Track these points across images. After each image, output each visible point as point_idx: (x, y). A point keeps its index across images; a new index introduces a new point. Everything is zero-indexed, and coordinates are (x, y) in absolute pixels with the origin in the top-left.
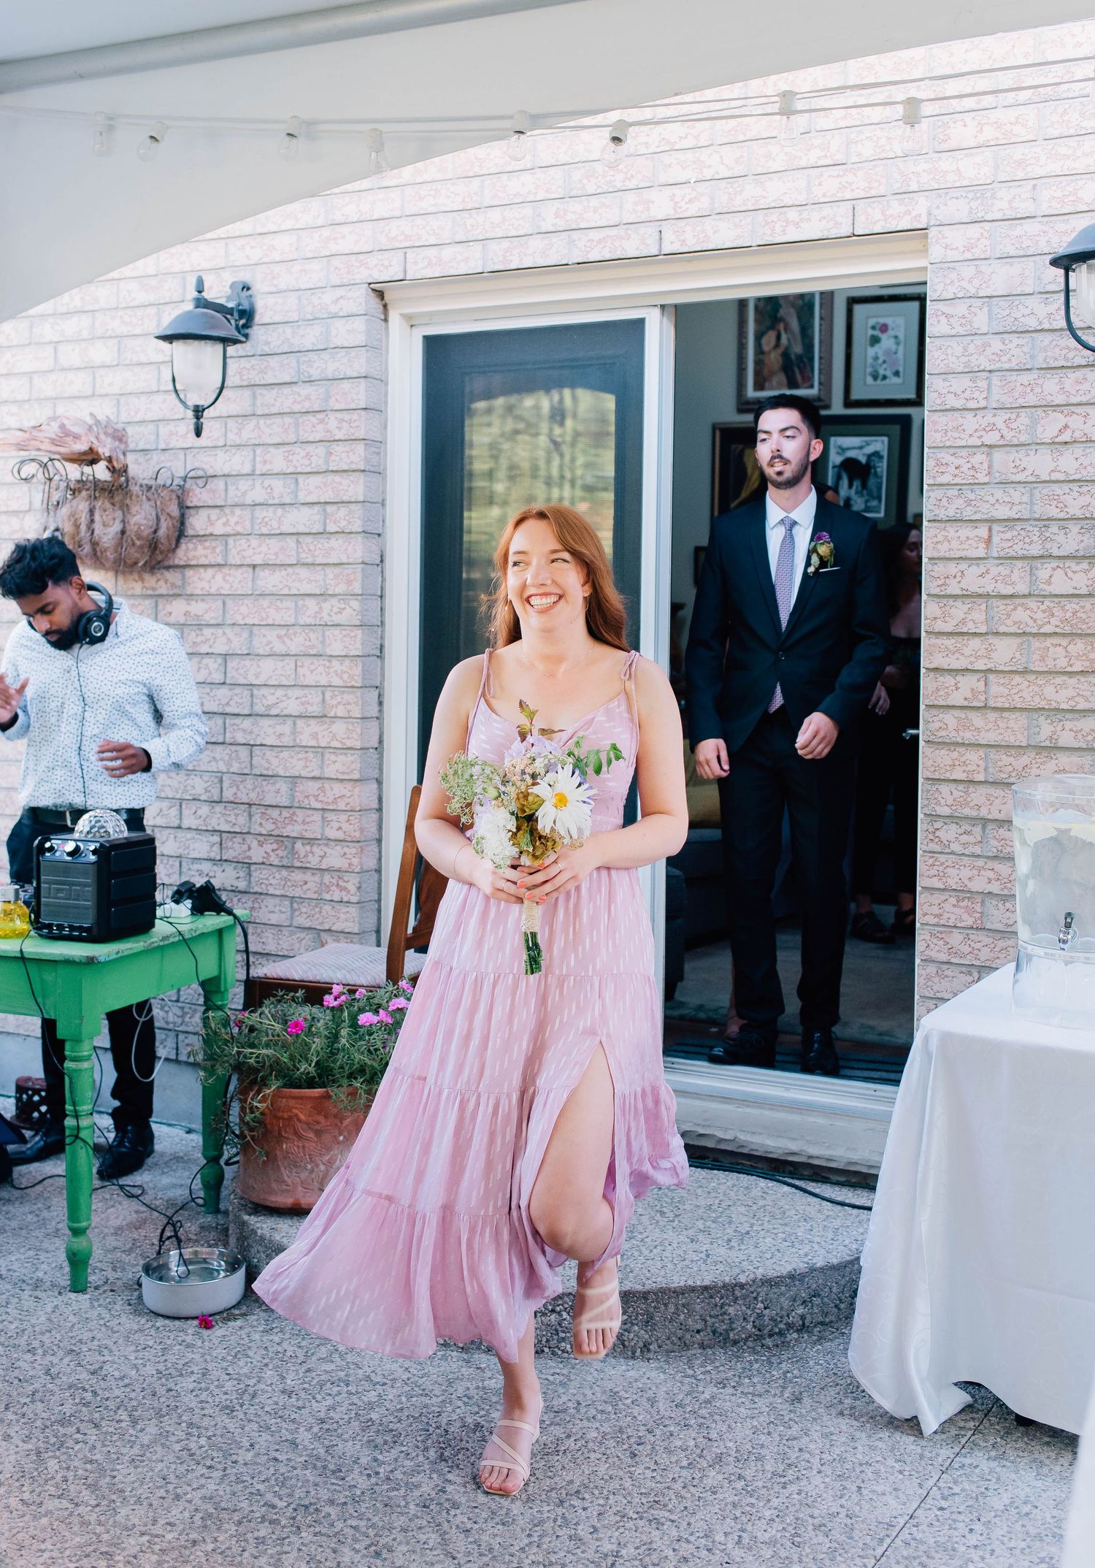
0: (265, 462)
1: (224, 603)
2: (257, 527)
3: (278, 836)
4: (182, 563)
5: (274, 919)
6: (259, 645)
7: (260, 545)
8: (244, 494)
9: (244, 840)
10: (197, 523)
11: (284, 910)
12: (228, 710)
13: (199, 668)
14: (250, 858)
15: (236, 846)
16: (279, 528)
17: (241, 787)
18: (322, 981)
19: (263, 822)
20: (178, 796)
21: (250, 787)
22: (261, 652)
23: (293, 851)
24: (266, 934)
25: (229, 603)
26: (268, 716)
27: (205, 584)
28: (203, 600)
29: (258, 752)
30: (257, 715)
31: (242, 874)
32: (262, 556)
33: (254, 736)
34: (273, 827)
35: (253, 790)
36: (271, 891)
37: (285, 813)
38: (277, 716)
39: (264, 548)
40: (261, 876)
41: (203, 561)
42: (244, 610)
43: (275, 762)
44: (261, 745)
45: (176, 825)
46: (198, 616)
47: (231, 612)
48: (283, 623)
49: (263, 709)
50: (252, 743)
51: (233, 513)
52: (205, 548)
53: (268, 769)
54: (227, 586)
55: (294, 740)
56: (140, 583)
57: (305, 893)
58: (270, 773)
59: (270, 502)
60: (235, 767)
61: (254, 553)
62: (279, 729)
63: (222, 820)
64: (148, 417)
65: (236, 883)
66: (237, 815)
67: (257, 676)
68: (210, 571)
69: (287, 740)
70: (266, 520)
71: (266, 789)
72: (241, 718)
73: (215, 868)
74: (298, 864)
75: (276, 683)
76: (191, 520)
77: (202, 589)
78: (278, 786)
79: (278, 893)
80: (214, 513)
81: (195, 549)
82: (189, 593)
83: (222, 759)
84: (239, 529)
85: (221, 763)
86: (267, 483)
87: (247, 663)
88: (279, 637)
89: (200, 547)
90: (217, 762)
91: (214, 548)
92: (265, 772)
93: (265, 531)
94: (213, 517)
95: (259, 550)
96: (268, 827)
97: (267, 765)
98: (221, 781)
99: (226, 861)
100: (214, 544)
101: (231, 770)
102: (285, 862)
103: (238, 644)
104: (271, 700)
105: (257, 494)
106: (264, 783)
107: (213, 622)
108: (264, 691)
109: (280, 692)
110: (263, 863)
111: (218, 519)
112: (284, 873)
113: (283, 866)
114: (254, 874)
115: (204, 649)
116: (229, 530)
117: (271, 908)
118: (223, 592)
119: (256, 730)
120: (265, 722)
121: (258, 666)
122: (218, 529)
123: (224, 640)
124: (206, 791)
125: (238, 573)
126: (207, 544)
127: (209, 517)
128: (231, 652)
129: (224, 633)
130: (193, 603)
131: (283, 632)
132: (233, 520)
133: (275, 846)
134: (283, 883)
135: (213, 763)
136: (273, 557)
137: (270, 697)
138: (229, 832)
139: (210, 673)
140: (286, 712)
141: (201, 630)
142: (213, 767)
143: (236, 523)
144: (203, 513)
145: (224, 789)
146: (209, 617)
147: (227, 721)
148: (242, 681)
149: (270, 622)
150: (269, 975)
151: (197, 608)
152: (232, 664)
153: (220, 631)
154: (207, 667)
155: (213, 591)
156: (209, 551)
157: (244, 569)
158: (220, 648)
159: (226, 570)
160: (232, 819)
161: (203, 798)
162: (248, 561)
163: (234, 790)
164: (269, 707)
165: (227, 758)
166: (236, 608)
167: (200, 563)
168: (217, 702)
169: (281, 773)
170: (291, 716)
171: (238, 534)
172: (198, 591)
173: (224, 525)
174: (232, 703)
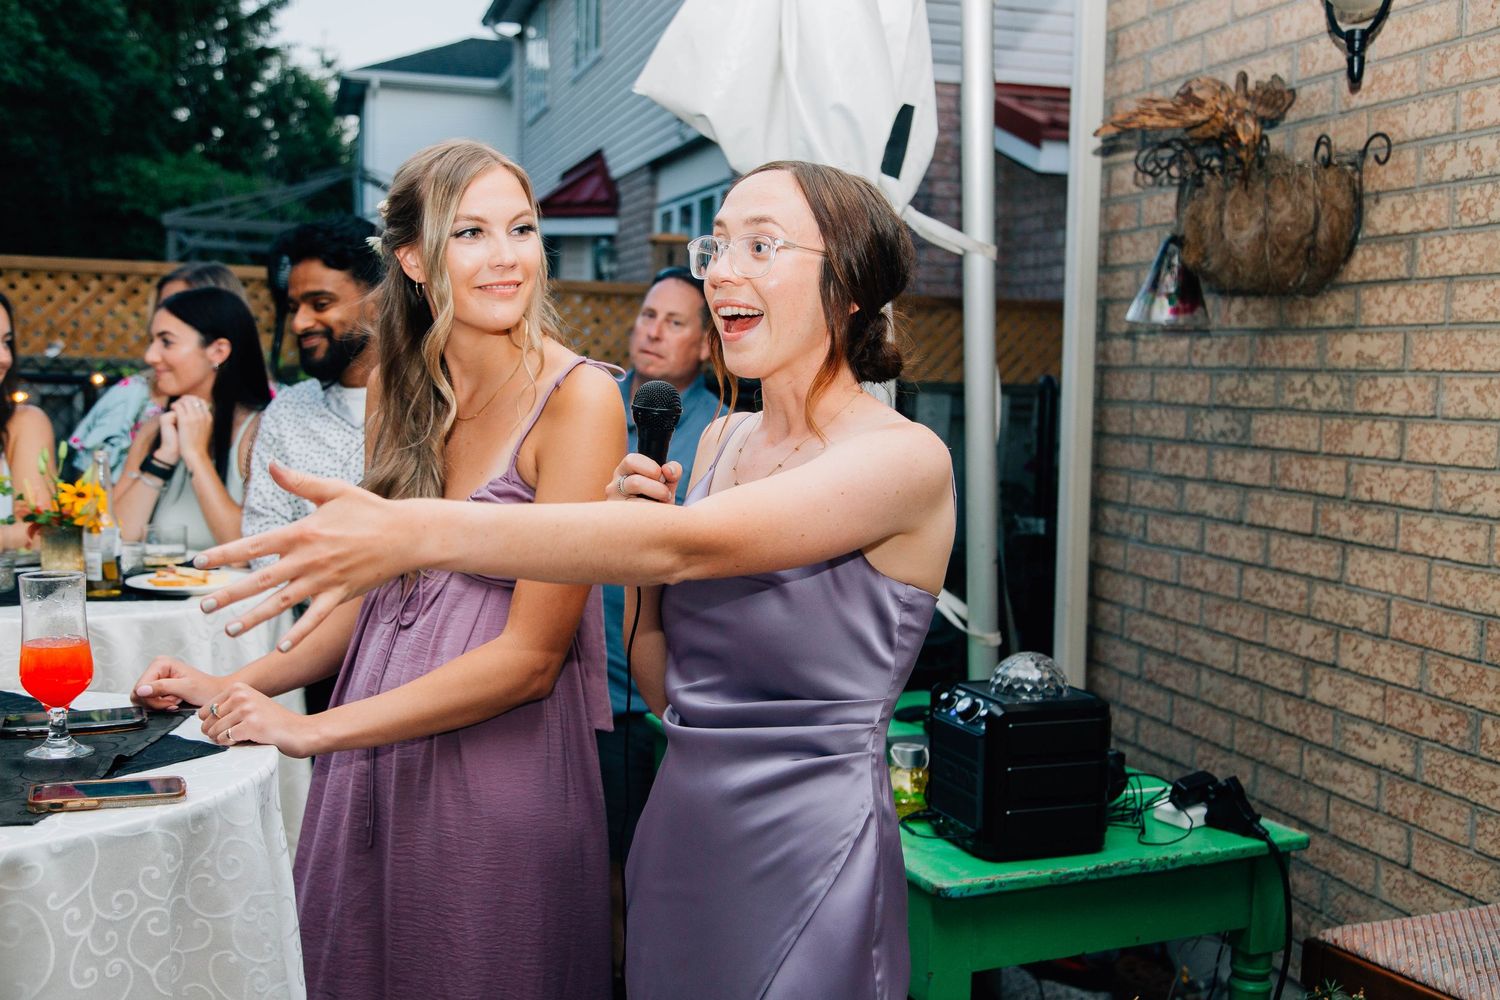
0: (1473, 111)
1: (1405, 339)
2: (1456, 217)
3: (1459, 703)
4: (1356, 279)
5: (1448, 830)
6: (1450, 403)
7: (1458, 246)
8: (1442, 166)
9: (1414, 701)
10: (1379, 218)
11: (1462, 820)
12: (1404, 501)
13: (1370, 436)
14: (1420, 729)
15: (1404, 708)
16: (1487, 216)
17: (1415, 620)
18: (1419, 979)
19: (1441, 679)
20: (1336, 621)
21: (1425, 621)
22: (1452, 413)
23: (1476, 730)
24: (1436, 851)
25: (1414, 338)
26: (1457, 514)
27: (1381, 310)
28: (1380, 334)
29: (1439, 570)
30: (1441, 511)
31: (1409, 753)
32: (1460, 262)
33: (1435, 544)
34: (1453, 689)
35: (1430, 627)
36: (1447, 787)
37: (1471, 671)
38: (1467, 515)
39: (1464, 250)
40: (1434, 761)
41: (1383, 275)
42: (1432, 348)
43: (1462, 588)
44: (1444, 559)
45: (1331, 662)
46: (1372, 358)
47: (1415, 352)
48: (1486, 368)
49: (1449, 504)
50: (1432, 553)
51: (1424, 200)
52: (1386, 255)
53: (1451, 598)
54: (1412, 313)
55: (1490, 556)
56: (1307, 311)
57: (1493, 801)
58: (1454, 604)
59: (1477, 174)
60: (1408, 589)
61: (1450, 259)
62: (1470, 536)
63: (1387, 666)
64: (1327, 69)
65: (1401, 764)
66: (1407, 662)
67: (1444, 452)
68: (1391, 290)
69: (1479, 556)
70: (1470, 203)
71: (1448, 628)
72: (1421, 514)
73: (1376, 735)
74: (1485, 754)
75: (1470, 464)
76: (1370, 214)
77: (1380, 317)
78: (1463, 626)
79: (1455, 791)
80: (1399, 201)
81: (1373, 258)
82: (1363, 323)
83: (1392, 574)
84: (1432, 222)
85: (1390, 580)
86: (1473, 144)
87: (1432, 430)
88: (1478, 391)
89: (1379, 254)
90: (1386, 577)
91: (1397, 255)
92: (1447, 602)
93: (1467, 221)
94: (1399, 207)
95: (1457, 253)
96: (1447, 688)
97: (1450, 592)
98: (1389, 606)
99: (1389, 726)
100: (1397, 249)
101: (1405, 592)
102: (1467, 746)
103: (1421, 402)
104: (1462, 490)
105: (1460, 166)
106: (1445, 619)
107: (1391, 366)
108: (1453, 476)
109: (1474, 479)
110: (1436, 741)
111: (1406, 208)
112: (1466, 764)
113: (1463, 752)
114: (1427, 756)
115: (1378, 407)
116: (1418, 225)
117: (1444, 813)
118: (1406, 320)
119: (1438, 536)
120: (1451, 525)
121: (1447, 436)
122: (1405, 226)
123: (1403, 395)
124: (1371, 619)
125: (1427, 292)
126: (1389, 249)
127: (1393, 207)
128: (1411, 413)
129: (1404, 385)
130: (1367, 339)
131: (1483, 383)
132: (1424, 209)
133: (1454, 719)
134: (1463, 778)
135: (1381, 580)
136: (1474, 263)
137: (1461, 485)
138: (1395, 685)
139: (1383, 445)
140: (1480, 511)
141: (1375, 378)
142: (1380, 585)
143: (1429, 213)
144: (1387, 203)
145: (1393, 619)
146: (1387, 360)
147: (1402, 518)
148: (1423, 458)
149: (1466, 366)
150: (1340, 943)
151: (1372, 346)
152: (1413, 432)
153: (1399, 381)
154: (1380, 435)
155: (1393, 319)
156: (1391, 259)
157: (1436, 285)
158: (1398, 406)
159: (1410, 288)
160: (1400, 666)
161: (1366, 628)
162: (1441, 271)
163: (1405, 623)
164: (1459, 501)
165: (1398, 573)
166: (1421, 346)
167: (1379, 277)
168: (1390, 488)
169: (1470, 606)
170: (1486, 517)
171: (1430, 229)
172: (1375, 321)
173: (1413, 217)
174: (1409, 491)
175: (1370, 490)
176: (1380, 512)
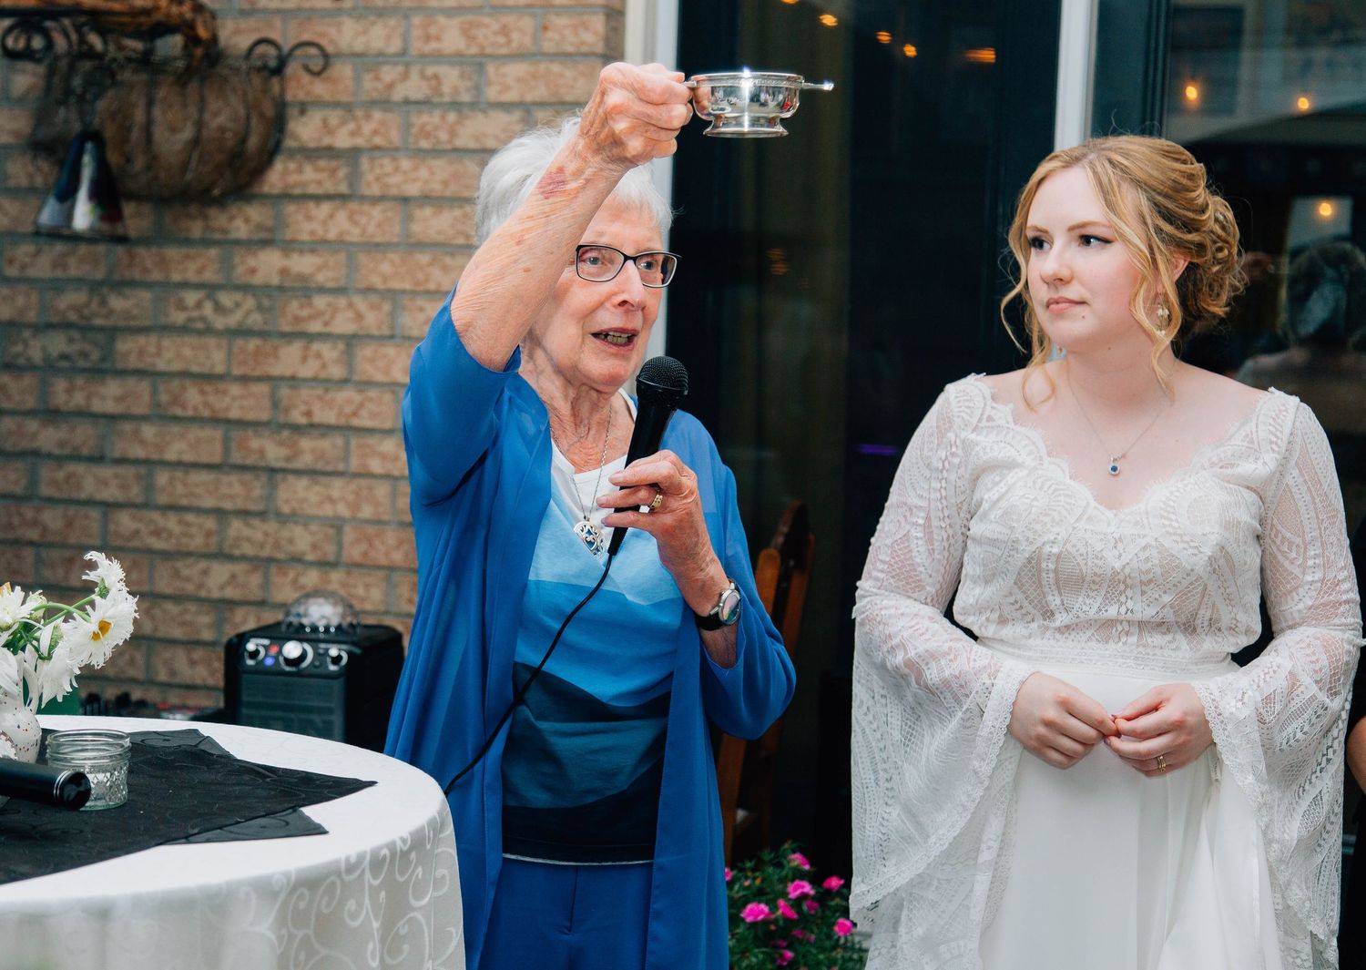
0: (427, 38)
1: (350, 257)
2: (411, 140)
4: (277, 191)
6: (412, 324)
7: (416, 169)
8: (391, 86)
10: (305, 130)
12: (356, 422)
13: (305, 357)
16: (450, 141)
17: (377, 542)
20: (264, 555)
21: (393, 543)
25: (362, 258)
27: (316, 227)
28: (313, 251)
32: (419, 184)
35: (399, 548)
39: (424, 173)
41: (312, 189)
42: (386, 268)
45: (259, 597)
46: (303, 275)
47: (364, 271)
51: (368, 117)
52: (317, 169)
54: (356, 231)
56: (201, 221)
59: (436, 100)
60: (367, 512)
61: (406, 180)
66: (369, 586)
68: (325, 208)
70: (429, 128)
72: (379, 435)
76: (294, 124)
77: (311, 233)
80: (335, 115)
81: (300, 170)
82: (287, 238)
83: (342, 499)
84: (378, 141)
85: (340, 505)
86: (431, 70)
87: (391, 351)
89: (308, 168)
90: (334, 502)
91: (333, 172)
93: (425, 144)
94: (333, 121)
95: (415, 175)
98: (339, 532)
100: (333, 165)
101: (362, 515)
103: (374, 321)
105: (414, 87)
107: (331, 285)
111: (343, 123)
115: (315, 327)
116: (360, 142)
118: (349, 238)
122: (343, 140)
123: (349, 313)
124: (315, 547)
125: (376, 212)
126: (321, 164)
127: (325, 121)
128: (361, 333)
129: (351, 304)
130: (295, 255)
132: (367, 128)
135: (328, 505)
136: (439, 187)
139: (324, 366)
141: (309, 297)
142: (327, 511)
143: (375, 132)
144: (316, 116)
145: (346, 544)
146: (324, 278)
147: (353, 440)
148: (381, 379)
149: (432, 287)
151: (303, 264)
152: (363, 351)
153: (343, 300)
154: (319, 356)
155: (331, 236)
156: (325, 174)
157: (387, 204)
158: (343, 324)
159: (353, 205)
161: (309, 557)
162: (393, 192)
163: (364, 546)
165: (351, 497)
166: (372, 265)
167: (310, 192)
168: (336, 410)
171: (377, 148)
172: (305, 237)
173: (353, 134)
174: (364, 412)
175: (309, 414)
176: (323, 436)
